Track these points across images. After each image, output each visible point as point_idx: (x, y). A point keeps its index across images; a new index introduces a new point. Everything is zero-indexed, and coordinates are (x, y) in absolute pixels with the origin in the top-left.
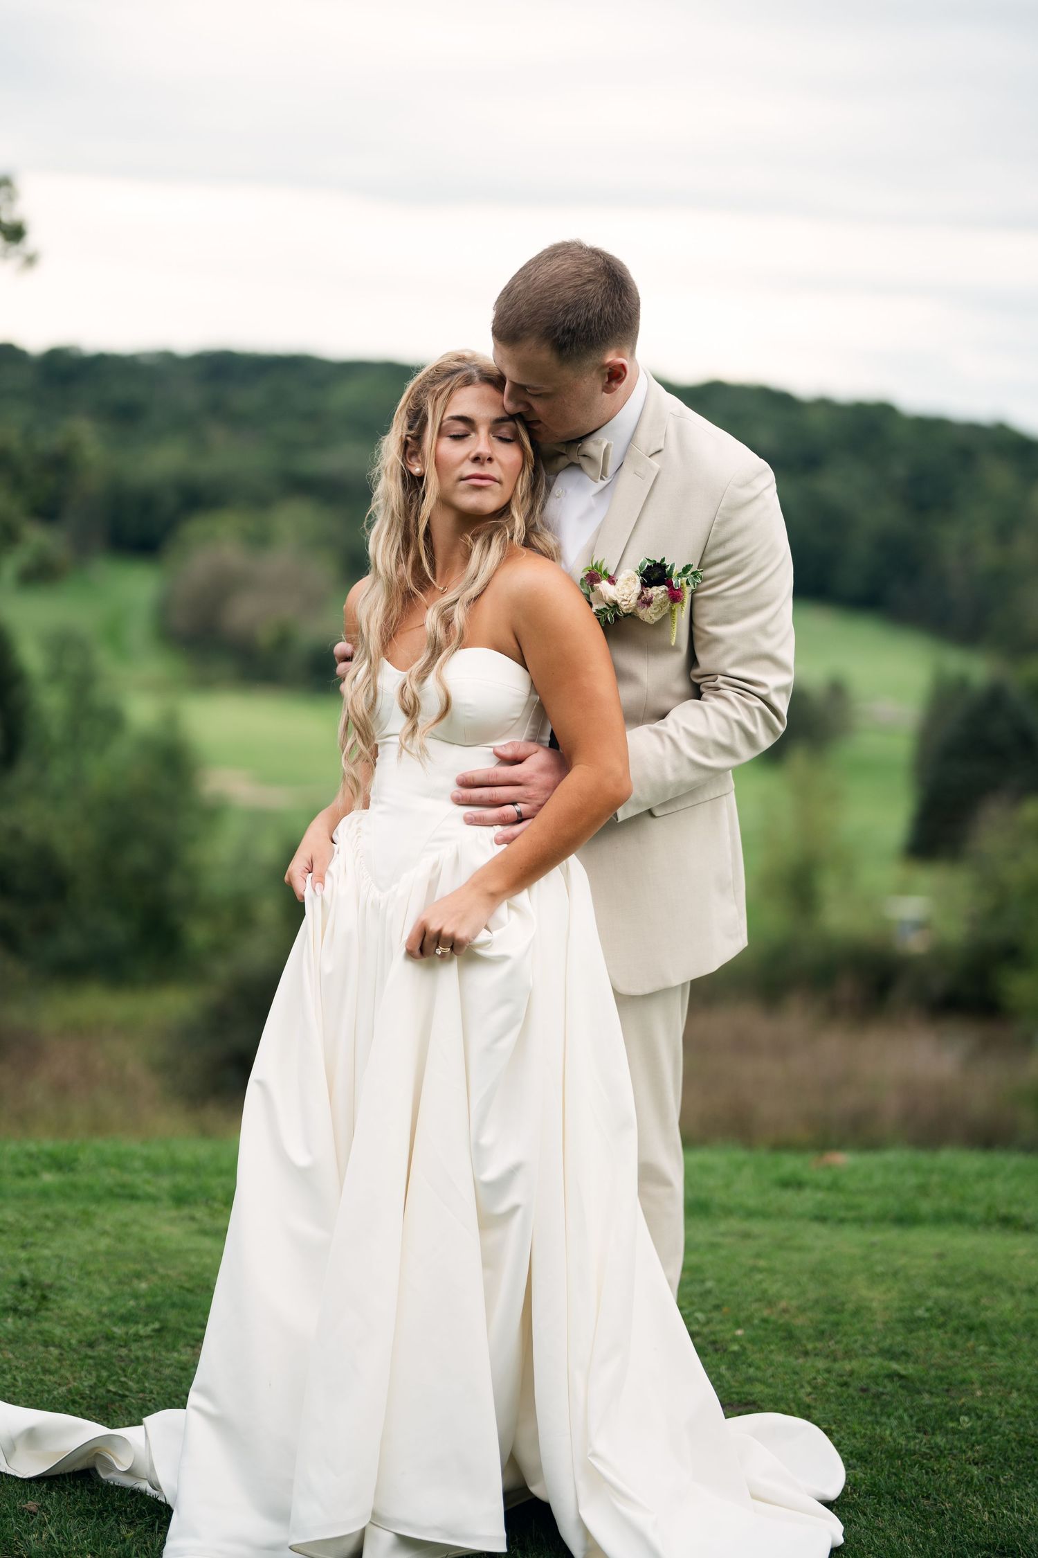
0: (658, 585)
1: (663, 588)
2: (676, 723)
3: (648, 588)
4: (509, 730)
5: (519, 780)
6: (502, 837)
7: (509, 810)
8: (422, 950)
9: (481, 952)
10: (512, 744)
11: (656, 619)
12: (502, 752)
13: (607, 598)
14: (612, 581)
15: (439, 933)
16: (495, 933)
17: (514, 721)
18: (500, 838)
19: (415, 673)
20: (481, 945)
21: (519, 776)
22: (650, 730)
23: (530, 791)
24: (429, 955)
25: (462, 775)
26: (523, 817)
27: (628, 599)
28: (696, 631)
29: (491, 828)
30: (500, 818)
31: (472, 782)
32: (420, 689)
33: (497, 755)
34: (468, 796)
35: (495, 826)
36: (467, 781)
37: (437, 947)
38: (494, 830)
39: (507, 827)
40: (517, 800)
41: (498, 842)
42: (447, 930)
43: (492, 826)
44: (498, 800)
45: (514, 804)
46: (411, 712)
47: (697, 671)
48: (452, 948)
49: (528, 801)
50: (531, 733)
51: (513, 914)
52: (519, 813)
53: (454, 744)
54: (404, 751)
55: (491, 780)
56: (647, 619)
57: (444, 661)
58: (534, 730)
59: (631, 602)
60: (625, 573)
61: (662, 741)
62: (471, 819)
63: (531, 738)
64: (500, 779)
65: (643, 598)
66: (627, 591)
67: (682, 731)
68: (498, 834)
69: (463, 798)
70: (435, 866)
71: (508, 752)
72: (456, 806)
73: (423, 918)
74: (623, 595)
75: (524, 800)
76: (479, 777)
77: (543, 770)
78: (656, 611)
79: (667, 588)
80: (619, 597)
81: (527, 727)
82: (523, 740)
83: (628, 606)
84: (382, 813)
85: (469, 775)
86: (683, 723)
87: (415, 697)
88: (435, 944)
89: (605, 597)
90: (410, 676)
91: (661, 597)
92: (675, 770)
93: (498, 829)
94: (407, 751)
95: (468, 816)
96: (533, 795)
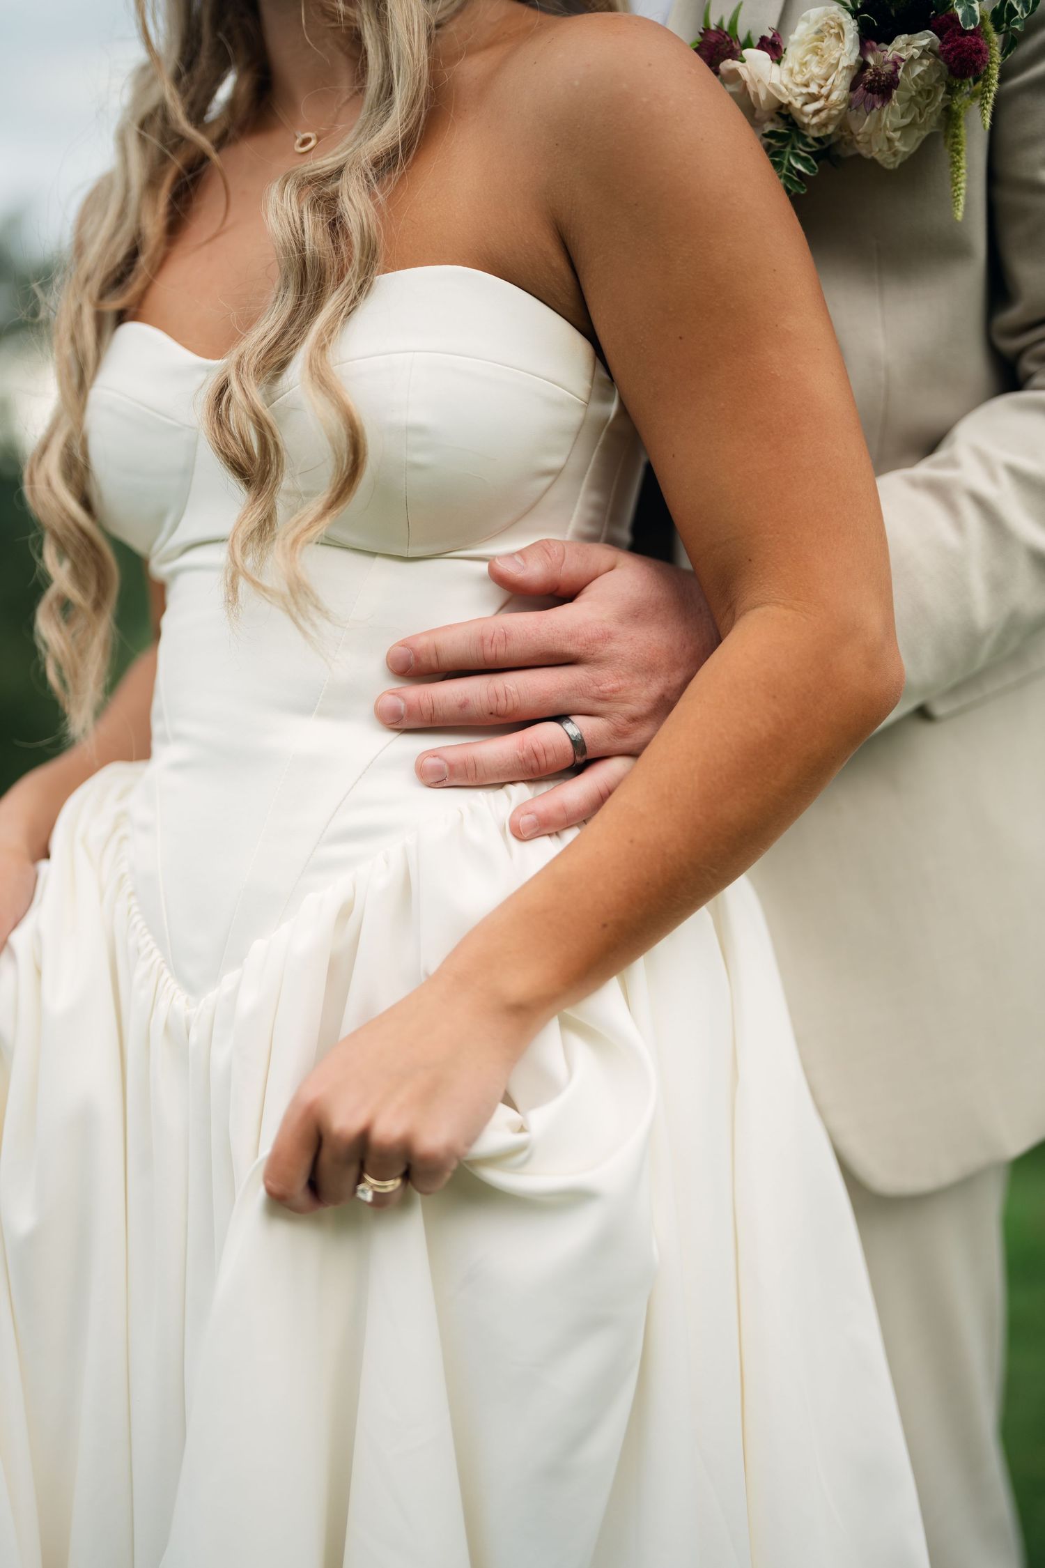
0: (912, 31)
1: (925, 39)
2: (983, 459)
3: (883, 46)
4: (533, 507)
5: (572, 648)
6: (532, 817)
7: (549, 736)
8: (314, 1186)
9: (496, 1176)
10: (543, 546)
11: (904, 148)
12: (514, 570)
13: (763, 96)
14: (773, 47)
15: (364, 1138)
16: (539, 1119)
17: (547, 481)
18: (526, 820)
19: (252, 362)
20: (496, 1159)
21: (571, 637)
22: (914, 483)
23: (605, 679)
24: (337, 1199)
25: (403, 644)
26: (590, 755)
27: (824, 91)
28: (1007, 197)
29: (501, 793)
30: (523, 761)
31: (434, 663)
32: (270, 399)
33: (500, 580)
34: (426, 703)
35: (510, 788)
36: (417, 659)
37: (360, 1180)
38: (510, 797)
39: (544, 788)
40: (566, 706)
41: (522, 833)
42: (388, 1129)
43: (501, 785)
44: (516, 710)
45: (560, 717)
46: (255, 469)
47: (1013, 315)
48: (407, 1176)
49: (600, 707)
50: (590, 514)
51: (580, 1048)
52: (578, 744)
53: (374, 554)
54: (242, 582)
55: (490, 651)
56: (877, 152)
57: (330, 330)
58: (598, 508)
59: (834, 97)
60: (807, 20)
61: (952, 508)
62: (438, 770)
63: (588, 529)
64: (515, 650)
65: (868, 75)
66: (816, 69)
67: (1004, 476)
68: (521, 809)
69: (411, 711)
70: (346, 911)
71: (533, 571)
72: (391, 736)
73: (310, 1095)
74: (807, 85)
75: (587, 704)
76: (456, 646)
77: (636, 615)
78: (907, 121)
79: (935, 37)
80: (797, 90)
81: (581, 497)
82: (568, 537)
83: (823, 115)
84: (178, 766)
85: (423, 642)
86: (1002, 455)
87: (261, 425)
88: (353, 1171)
89: (757, 95)
90: (239, 366)
91: (918, 70)
92: (997, 585)
93: (520, 793)
94: (256, 584)
95: (431, 762)
96: (613, 691)
